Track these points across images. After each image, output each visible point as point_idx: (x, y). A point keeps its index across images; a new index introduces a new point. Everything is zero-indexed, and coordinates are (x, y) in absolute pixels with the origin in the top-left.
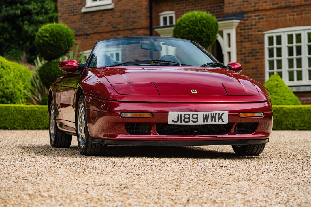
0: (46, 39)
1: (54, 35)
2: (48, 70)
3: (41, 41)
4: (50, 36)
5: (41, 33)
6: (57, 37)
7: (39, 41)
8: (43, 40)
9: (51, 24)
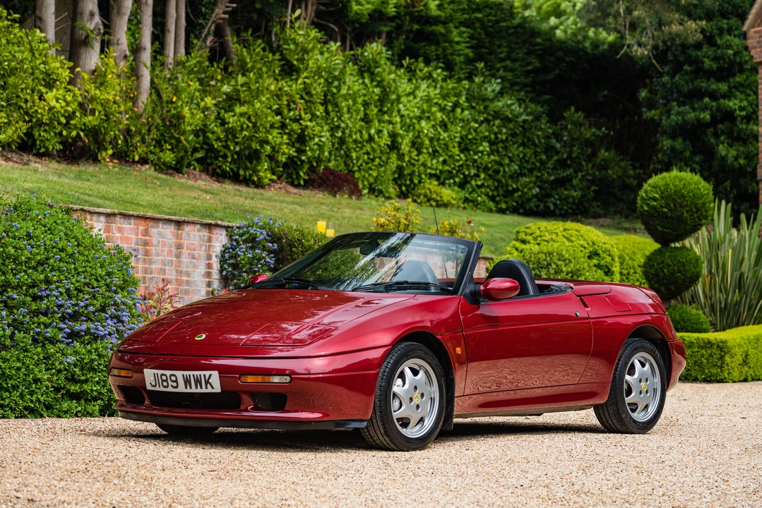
0: (655, 203)
1: (669, 197)
2: (658, 264)
3: (646, 208)
4: (662, 197)
5: (646, 192)
6: (674, 200)
7: (642, 207)
8: (648, 205)
9: (665, 174)
